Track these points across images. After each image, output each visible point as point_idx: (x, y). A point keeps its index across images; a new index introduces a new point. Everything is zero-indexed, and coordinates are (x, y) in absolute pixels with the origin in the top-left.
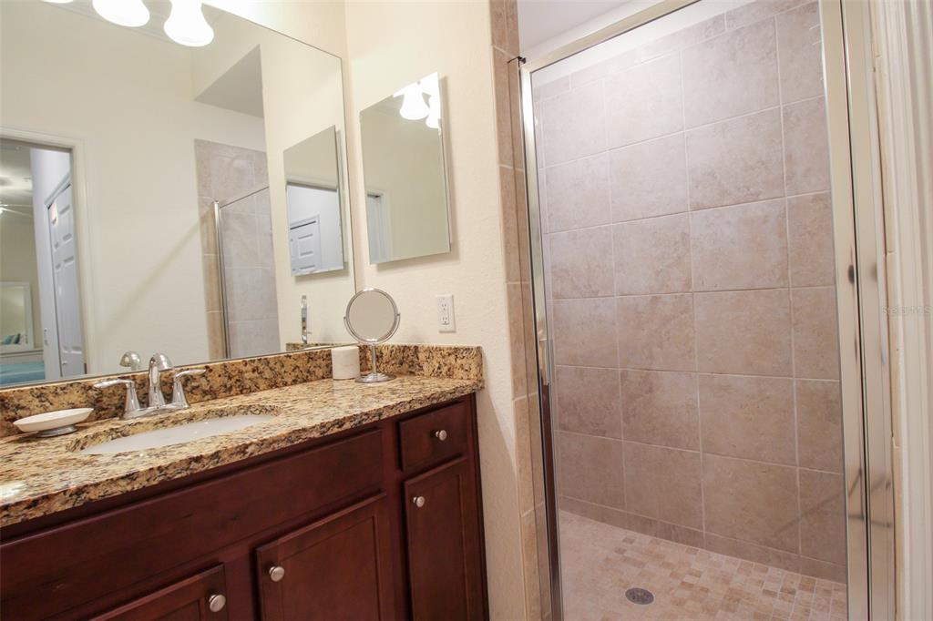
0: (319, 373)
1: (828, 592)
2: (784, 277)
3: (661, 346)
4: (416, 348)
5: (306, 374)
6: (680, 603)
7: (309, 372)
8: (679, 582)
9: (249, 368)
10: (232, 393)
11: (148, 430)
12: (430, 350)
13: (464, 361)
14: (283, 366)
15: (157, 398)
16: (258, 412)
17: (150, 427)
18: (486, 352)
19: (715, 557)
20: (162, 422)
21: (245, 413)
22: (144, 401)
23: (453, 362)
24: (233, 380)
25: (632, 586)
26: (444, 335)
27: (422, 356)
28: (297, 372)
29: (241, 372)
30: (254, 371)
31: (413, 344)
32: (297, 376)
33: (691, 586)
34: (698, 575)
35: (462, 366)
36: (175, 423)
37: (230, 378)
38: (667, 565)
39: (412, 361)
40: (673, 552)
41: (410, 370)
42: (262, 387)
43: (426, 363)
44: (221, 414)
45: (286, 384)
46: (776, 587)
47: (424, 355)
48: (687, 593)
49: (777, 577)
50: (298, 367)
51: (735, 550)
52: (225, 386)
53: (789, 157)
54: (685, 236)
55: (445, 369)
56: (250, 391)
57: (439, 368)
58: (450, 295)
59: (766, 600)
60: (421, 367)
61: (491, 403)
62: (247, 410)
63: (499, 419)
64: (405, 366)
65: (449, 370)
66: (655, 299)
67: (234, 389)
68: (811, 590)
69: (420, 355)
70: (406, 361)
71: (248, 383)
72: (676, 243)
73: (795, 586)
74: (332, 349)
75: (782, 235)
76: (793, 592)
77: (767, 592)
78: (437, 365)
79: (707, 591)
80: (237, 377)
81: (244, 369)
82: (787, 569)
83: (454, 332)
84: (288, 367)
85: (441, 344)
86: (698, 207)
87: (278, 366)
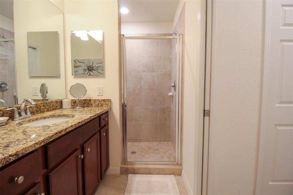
0: (59, 107)
1: (163, 144)
2: (158, 87)
3: (135, 100)
4: (90, 100)
5: (55, 107)
6: (141, 151)
7: (56, 107)
8: (140, 149)
9: (42, 105)
10: (38, 113)
11: (26, 123)
12: (95, 100)
13: (106, 103)
14: (50, 105)
15: (23, 113)
16: (57, 117)
17: (27, 122)
18: (112, 100)
19: (144, 143)
20: (30, 121)
21: (52, 117)
22: (20, 114)
23: (103, 103)
24: (39, 109)
25: (131, 152)
26: (99, 96)
27: (92, 102)
28: (54, 107)
29: (40, 106)
30: (43, 106)
31: (89, 99)
32: (53, 108)
33: (142, 149)
34: (143, 146)
35: (106, 104)
36: (33, 121)
37: (38, 108)
38: (136, 146)
39: (88, 103)
40: (137, 144)
41: (88, 105)
42: (45, 111)
43: (93, 104)
44: (45, 118)
45: (51, 110)
46: (156, 145)
47: (93, 101)
48: (142, 150)
49: (155, 143)
50: (53, 105)
51: (148, 141)
52: (36, 111)
53: (160, 65)
54: (141, 77)
55: (100, 105)
56: (43, 112)
57: (98, 105)
58: (102, 87)
59: (155, 147)
60: (92, 105)
61: (113, 112)
62: (53, 116)
63: (115, 116)
64: (85, 105)
65: (102, 105)
66: (134, 90)
67: (39, 112)
68: (161, 144)
69: (91, 102)
70: (86, 103)
71: (42, 110)
72: (139, 78)
73: (158, 144)
74: (63, 100)
75: (158, 79)
76: (158, 145)
77: (155, 146)
78: (98, 104)
79: (145, 148)
80: (39, 108)
81: (41, 105)
82: (156, 142)
83: (102, 96)
84: (51, 105)
85: (99, 99)
86: (144, 72)
87: (49, 105)
